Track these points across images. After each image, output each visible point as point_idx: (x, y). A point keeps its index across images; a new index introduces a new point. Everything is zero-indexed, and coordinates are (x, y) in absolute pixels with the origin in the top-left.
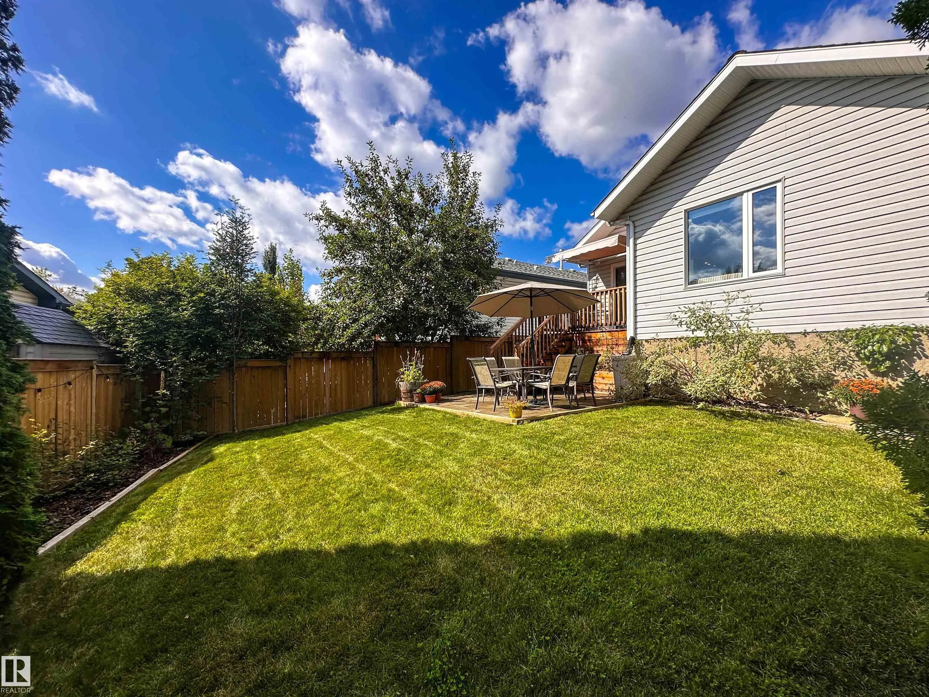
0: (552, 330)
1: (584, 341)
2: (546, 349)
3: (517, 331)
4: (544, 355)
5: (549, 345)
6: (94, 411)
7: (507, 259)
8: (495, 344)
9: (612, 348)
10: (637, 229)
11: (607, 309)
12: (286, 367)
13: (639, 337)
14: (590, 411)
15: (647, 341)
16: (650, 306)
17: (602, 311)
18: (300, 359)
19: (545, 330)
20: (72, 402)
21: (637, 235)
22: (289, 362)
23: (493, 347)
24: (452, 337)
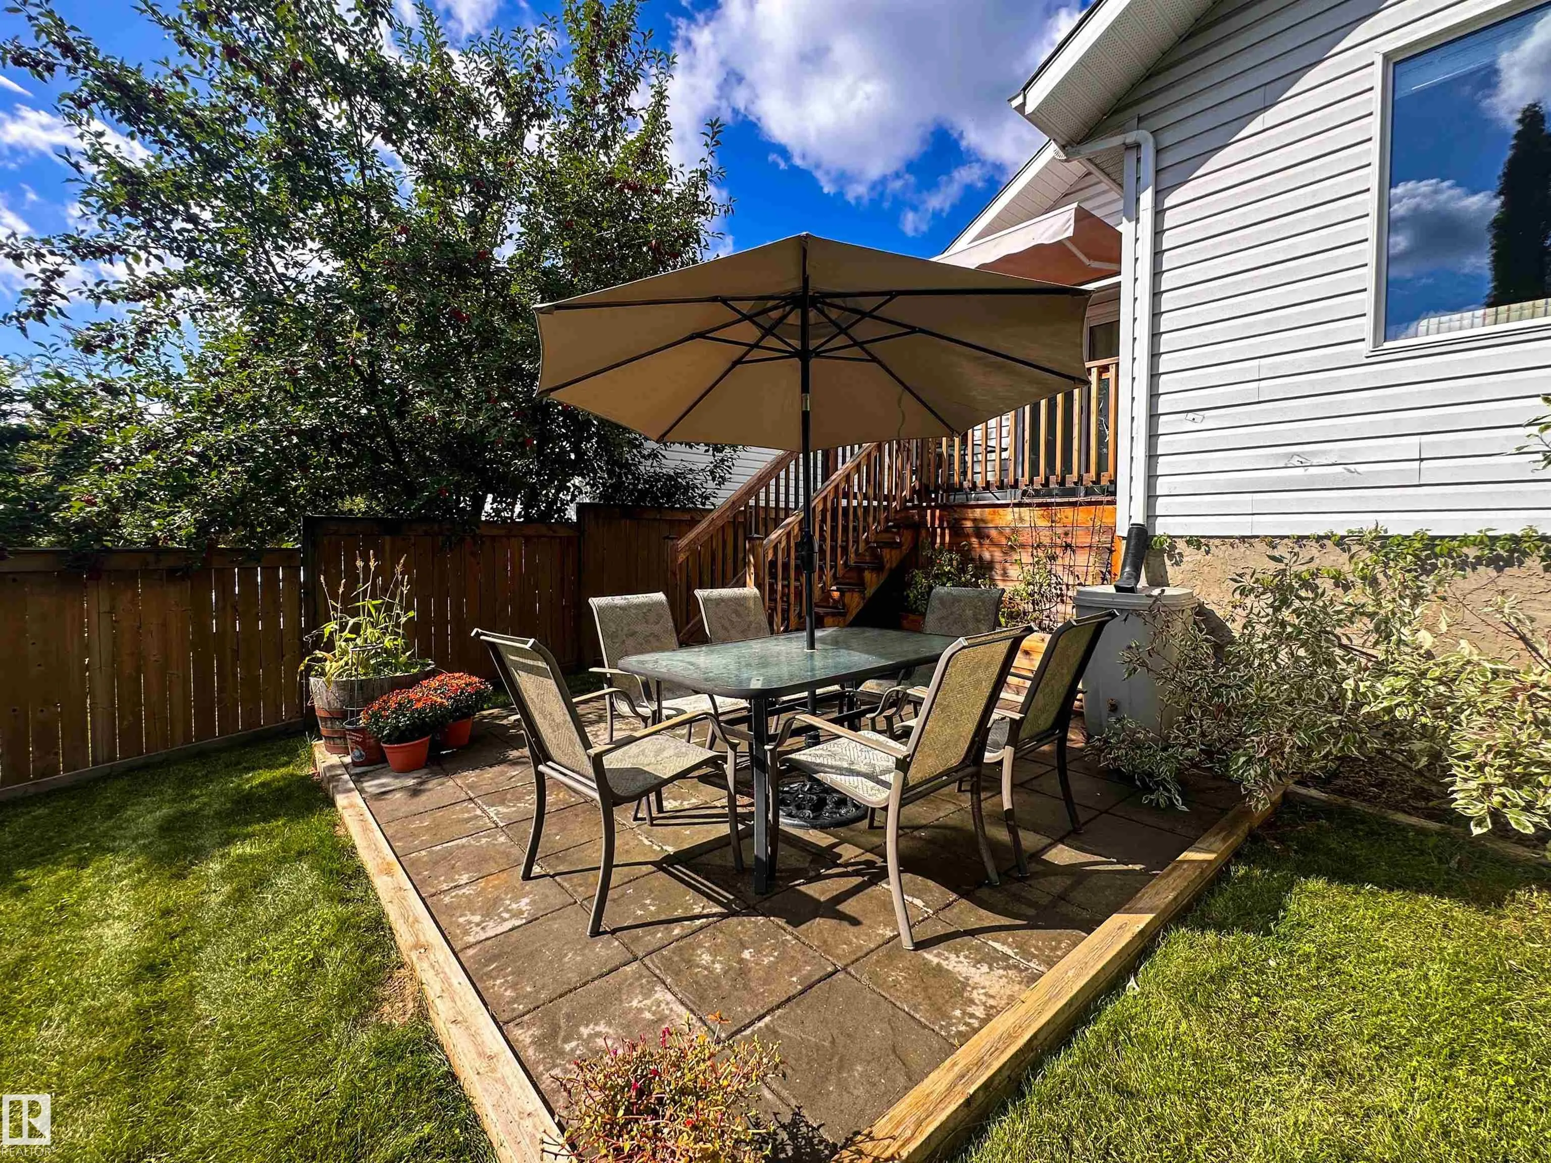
0: (866, 497)
1: (959, 534)
2: (845, 550)
3: (762, 496)
4: (840, 572)
5: (856, 541)
8: (692, 535)
9: (1053, 558)
10: (1168, 159)
11: (1005, 443)
13: (1162, 528)
15: (1195, 542)
16: (1211, 419)
17: (989, 450)
19: (846, 495)
21: (1167, 179)
23: (676, 551)
24: (581, 508)
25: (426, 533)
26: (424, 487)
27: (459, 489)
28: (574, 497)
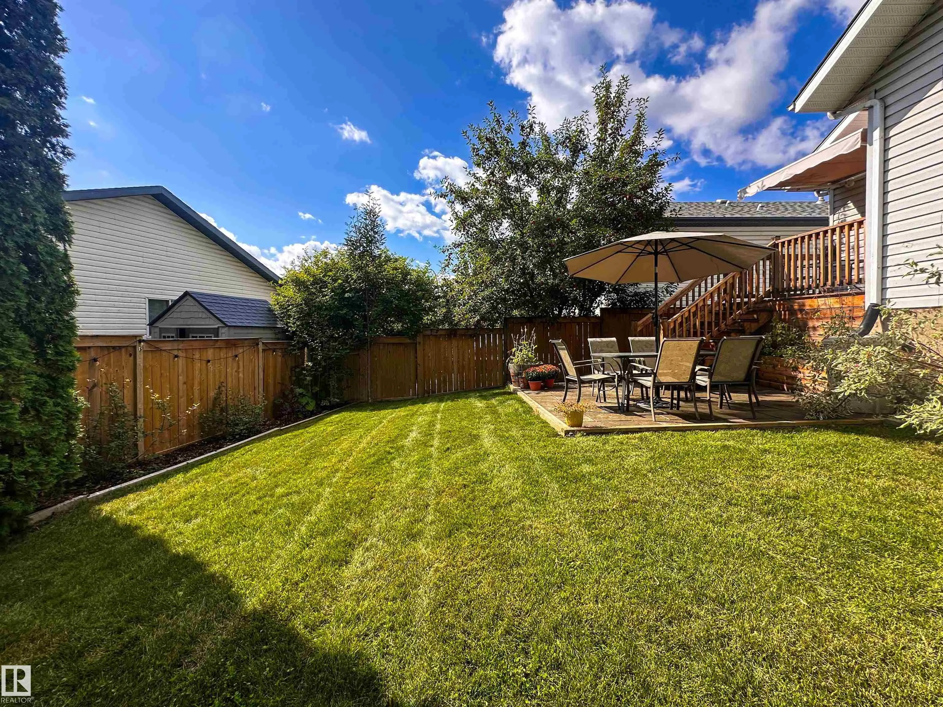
1: (793, 312)
2: (717, 324)
4: (715, 334)
5: (725, 319)
6: (261, 376)
7: (719, 201)
8: (644, 319)
10: (889, 112)
12: (416, 344)
13: (890, 305)
14: (742, 427)
16: (916, 246)
18: (429, 336)
20: (241, 370)
21: (890, 122)
22: (419, 339)
23: (637, 326)
24: (602, 309)
25: (541, 322)
26: (541, 305)
27: (553, 305)
28: (599, 305)
